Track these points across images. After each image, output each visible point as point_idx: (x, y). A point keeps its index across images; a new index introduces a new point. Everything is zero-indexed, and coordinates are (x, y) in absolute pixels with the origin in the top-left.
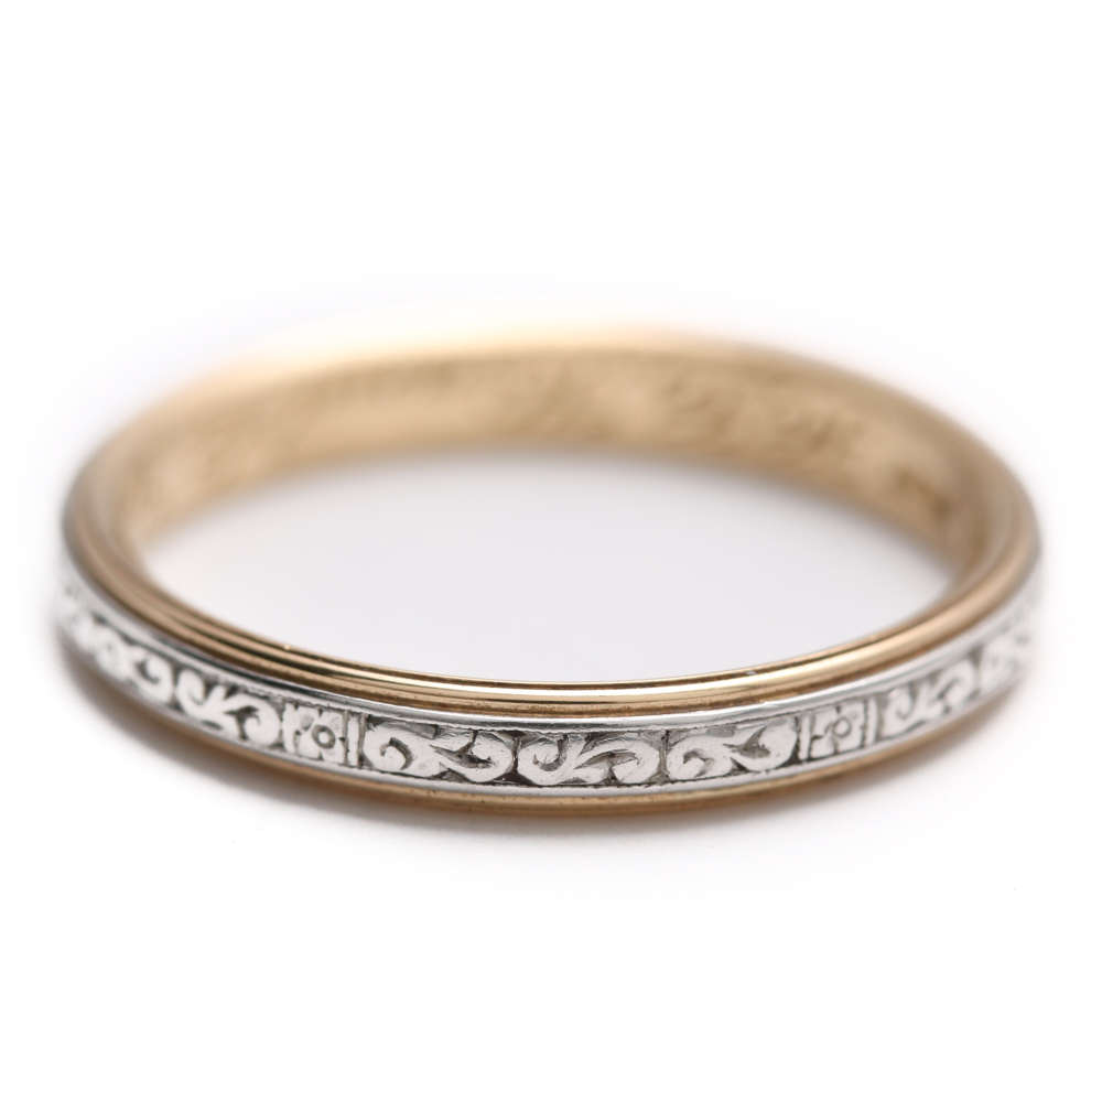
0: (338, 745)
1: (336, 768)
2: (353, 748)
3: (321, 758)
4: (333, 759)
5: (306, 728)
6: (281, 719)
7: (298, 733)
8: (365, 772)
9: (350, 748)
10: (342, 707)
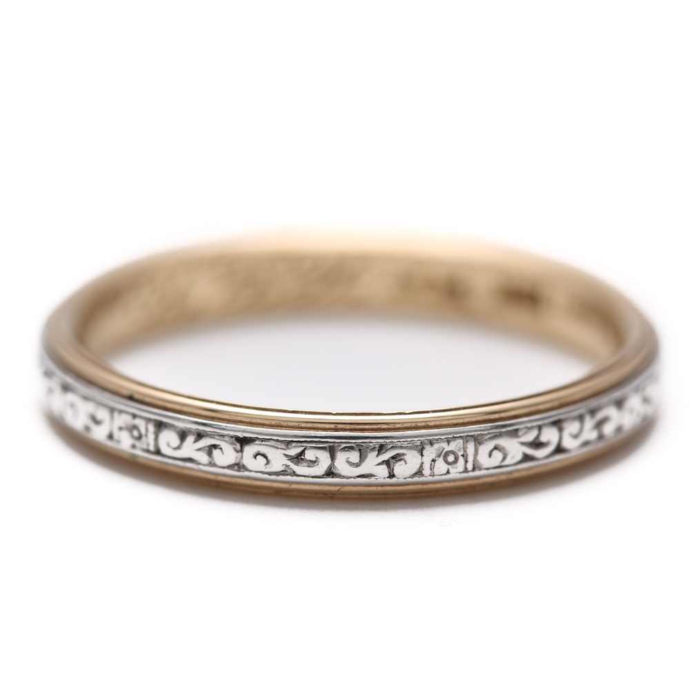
0: (461, 460)
1: (458, 476)
2: (470, 459)
3: (448, 472)
4: (456, 472)
5: (439, 456)
6: (422, 455)
7: (434, 461)
8: (477, 473)
9: (469, 460)
10: (462, 435)
